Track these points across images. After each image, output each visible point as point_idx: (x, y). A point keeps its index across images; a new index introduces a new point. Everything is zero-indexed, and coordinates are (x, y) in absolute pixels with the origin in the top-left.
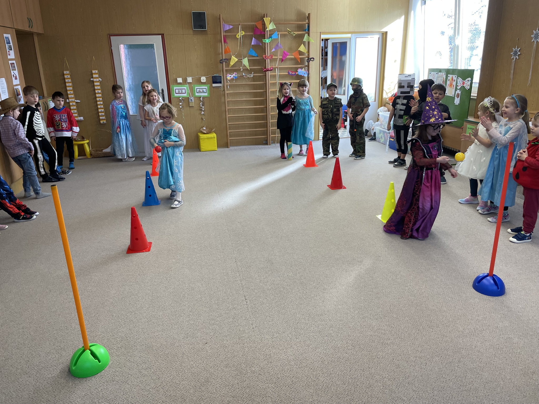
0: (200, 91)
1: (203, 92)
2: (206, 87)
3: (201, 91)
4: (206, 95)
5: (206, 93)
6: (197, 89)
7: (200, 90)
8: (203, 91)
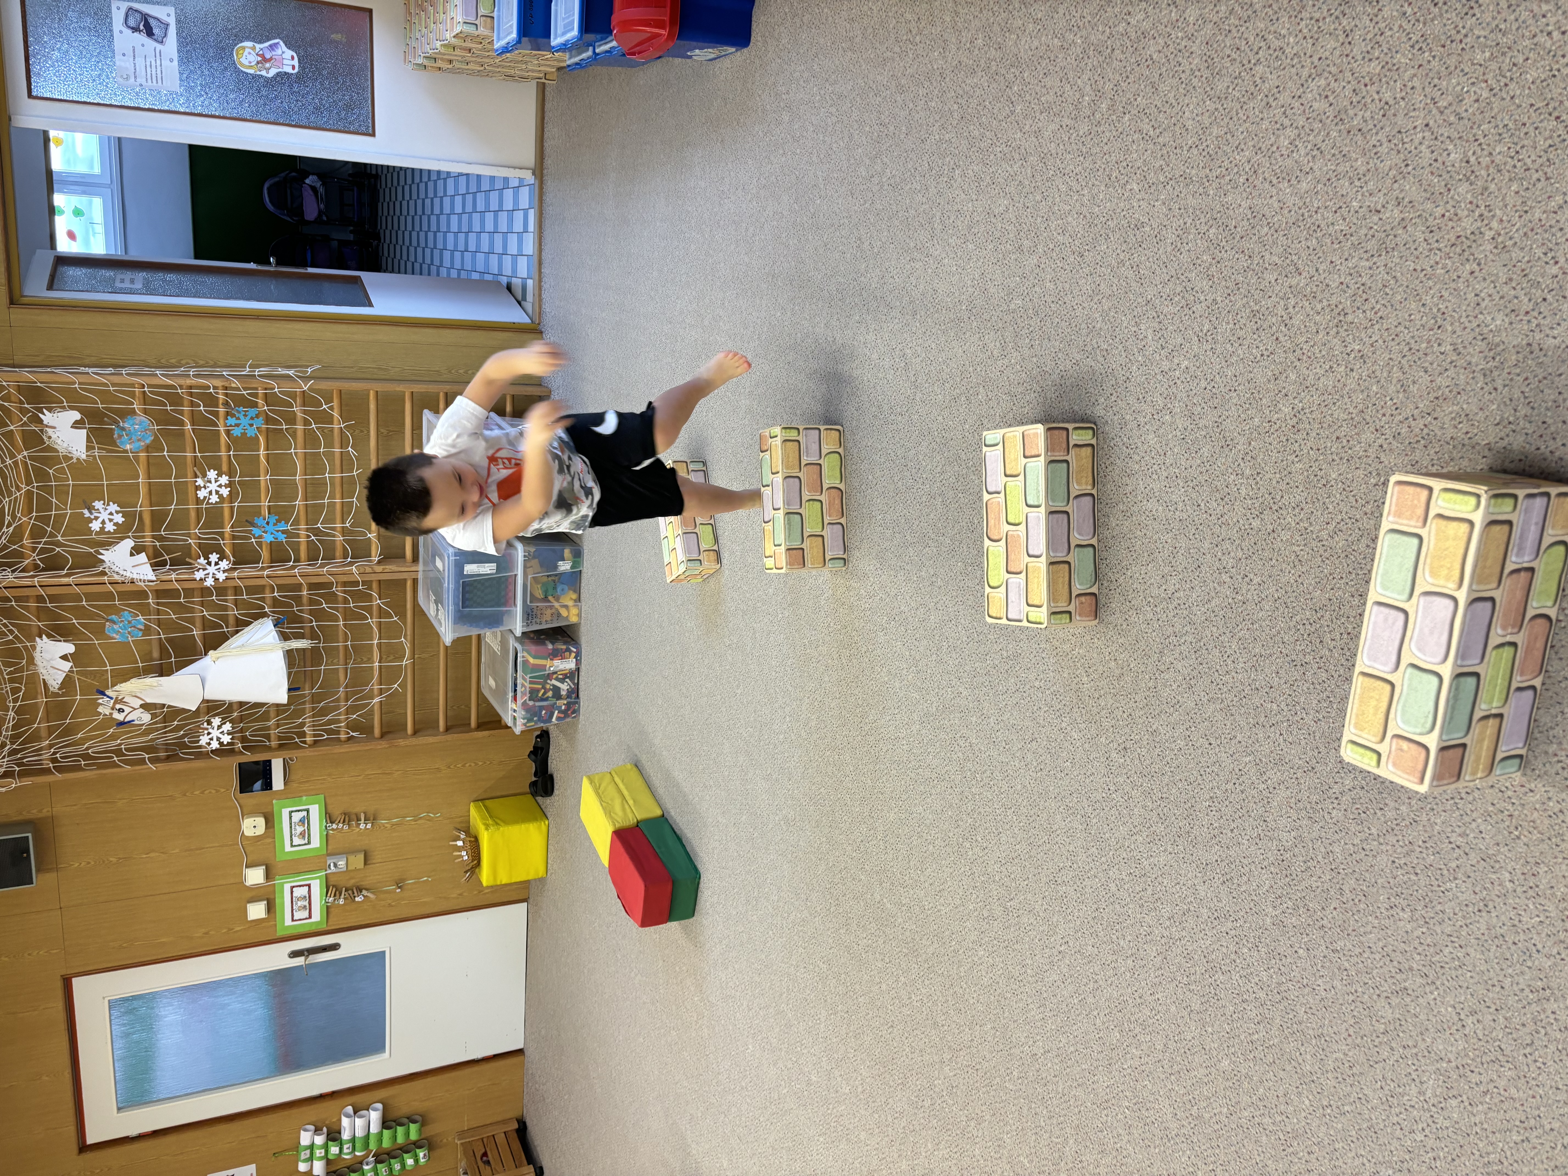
0: (302, 835)
1: (305, 821)
2: (285, 812)
3: (300, 829)
4: (315, 811)
5: (308, 811)
6: (292, 846)
7: (298, 832)
8: (302, 821)
